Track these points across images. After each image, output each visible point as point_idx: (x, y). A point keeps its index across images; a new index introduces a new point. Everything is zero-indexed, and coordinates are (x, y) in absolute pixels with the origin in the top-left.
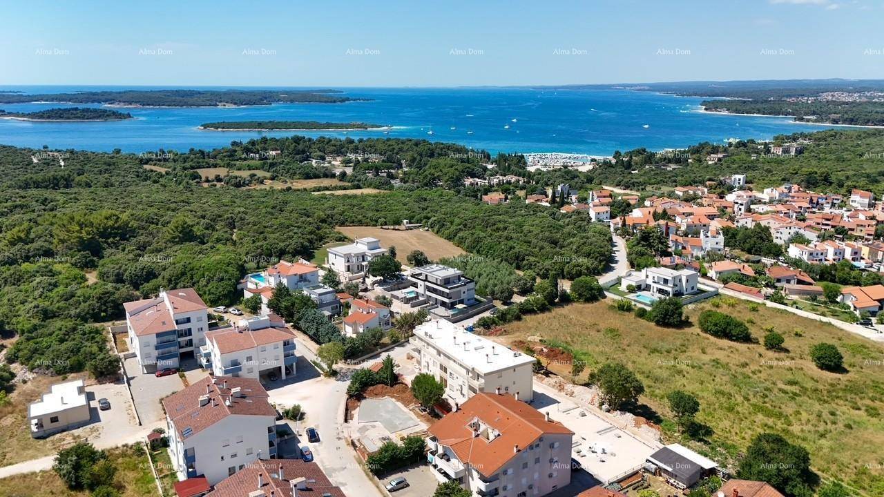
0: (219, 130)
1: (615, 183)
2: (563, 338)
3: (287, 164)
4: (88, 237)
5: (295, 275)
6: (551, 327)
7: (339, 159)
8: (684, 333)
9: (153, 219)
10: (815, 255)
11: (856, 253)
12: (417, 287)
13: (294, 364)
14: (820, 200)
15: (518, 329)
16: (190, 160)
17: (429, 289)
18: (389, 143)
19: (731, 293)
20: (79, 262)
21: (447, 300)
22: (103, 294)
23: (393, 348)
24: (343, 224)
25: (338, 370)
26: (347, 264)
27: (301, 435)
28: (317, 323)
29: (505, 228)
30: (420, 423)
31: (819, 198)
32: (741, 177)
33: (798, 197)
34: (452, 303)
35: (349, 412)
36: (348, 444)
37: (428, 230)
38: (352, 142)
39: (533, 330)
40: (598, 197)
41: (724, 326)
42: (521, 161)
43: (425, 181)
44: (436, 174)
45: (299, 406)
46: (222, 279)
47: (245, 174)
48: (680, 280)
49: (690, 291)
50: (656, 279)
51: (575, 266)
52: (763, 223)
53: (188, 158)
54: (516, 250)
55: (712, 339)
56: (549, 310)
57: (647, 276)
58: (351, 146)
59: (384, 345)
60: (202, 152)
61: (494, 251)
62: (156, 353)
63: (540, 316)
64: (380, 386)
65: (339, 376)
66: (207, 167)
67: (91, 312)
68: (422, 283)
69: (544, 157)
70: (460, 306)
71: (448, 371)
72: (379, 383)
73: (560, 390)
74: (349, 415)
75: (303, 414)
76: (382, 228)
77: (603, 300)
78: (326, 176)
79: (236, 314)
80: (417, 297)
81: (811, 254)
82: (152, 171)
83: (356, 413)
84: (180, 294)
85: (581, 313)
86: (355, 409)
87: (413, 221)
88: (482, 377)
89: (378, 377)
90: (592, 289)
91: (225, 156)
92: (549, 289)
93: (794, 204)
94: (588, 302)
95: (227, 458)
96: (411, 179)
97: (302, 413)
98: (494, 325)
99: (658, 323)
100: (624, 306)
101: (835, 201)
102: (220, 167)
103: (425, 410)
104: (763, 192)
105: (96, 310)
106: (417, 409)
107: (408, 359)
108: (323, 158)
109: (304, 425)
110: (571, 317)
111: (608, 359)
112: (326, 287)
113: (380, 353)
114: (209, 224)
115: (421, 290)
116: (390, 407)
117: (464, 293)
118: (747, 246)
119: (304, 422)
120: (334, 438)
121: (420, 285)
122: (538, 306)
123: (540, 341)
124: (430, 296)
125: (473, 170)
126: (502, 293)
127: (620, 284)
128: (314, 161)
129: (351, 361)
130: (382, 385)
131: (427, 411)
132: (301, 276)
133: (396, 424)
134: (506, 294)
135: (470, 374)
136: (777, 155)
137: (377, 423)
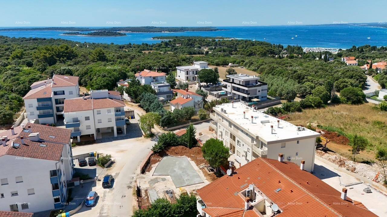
0: (159, 39)
2: (337, 126)
4: (49, 56)
5: (150, 77)
6: (326, 118)
7: (207, 48)
12: (227, 88)
13: (125, 126)
15: (299, 117)
17: (234, 88)
20: (41, 69)
21: (246, 96)
23: (201, 123)
25: (155, 133)
26: (186, 76)
28: (150, 102)
30: (205, 181)
34: (249, 98)
35: (149, 165)
36: (134, 193)
37: (244, 67)
38: (215, 41)
39: (311, 119)
40: (347, 60)
42: (300, 49)
43: (247, 54)
46: (105, 76)
51: (342, 82)
56: (323, 107)
58: (214, 43)
59: (195, 120)
60: (147, 45)
61: (283, 75)
62: (38, 112)
63: (317, 111)
65: (154, 138)
70: (255, 100)
71: (237, 139)
72: (183, 145)
73: (340, 165)
74: (147, 167)
75: (113, 163)
76: (216, 66)
77: (366, 104)
78: (199, 53)
80: (226, 94)
83: (154, 167)
84: (65, 77)
85: (349, 110)
86: (155, 163)
87: (235, 63)
88: (265, 145)
89: (180, 140)
90: (358, 95)
91: (156, 46)
92: (325, 92)
94: (355, 104)
98: (280, 113)
103: (212, 170)
105: (27, 89)
106: (206, 169)
107: (210, 130)
108: (200, 48)
109: (106, 172)
111: (381, 143)
112: (165, 83)
115: (229, 89)
116: (184, 165)
117: (259, 91)
119: (110, 170)
120: (126, 186)
121: (229, 86)
122: (315, 103)
123: (318, 126)
124: (235, 94)
125: (274, 51)
126: (287, 94)
127: (378, 96)
128: (196, 49)
129: (168, 128)
130: (182, 146)
131: (214, 171)
132: (154, 78)
133: (184, 180)
134: (291, 95)
135: (255, 142)
137: (168, 177)
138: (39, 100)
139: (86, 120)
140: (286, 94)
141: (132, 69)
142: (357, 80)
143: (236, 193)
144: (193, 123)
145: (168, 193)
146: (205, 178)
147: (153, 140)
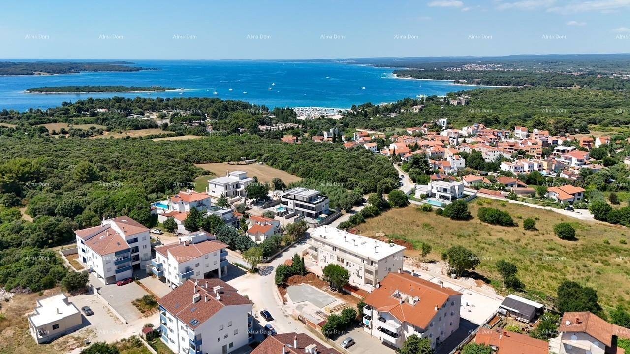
0: (43, 93)
1: (364, 127)
2: (398, 232)
3: (117, 119)
4: (11, 181)
5: (195, 201)
6: (387, 226)
7: (154, 114)
8: (472, 224)
9: (53, 165)
10: (518, 168)
11: (540, 166)
12: (287, 205)
13: (226, 266)
14: (498, 134)
15: (366, 229)
16: (32, 117)
17: (297, 205)
18: (191, 101)
19: (484, 196)
20: (7, 202)
21: (313, 212)
22: (49, 226)
24: (199, 162)
26: (226, 191)
27: (257, 317)
28: (231, 235)
29: (320, 160)
30: (336, 299)
31: (497, 132)
32: (445, 120)
33: (486, 132)
34: (316, 214)
35: (282, 297)
36: (296, 319)
37: (262, 164)
38: (162, 101)
40: (360, 137)
43: (232, 129)
44: (240, 124)
47: (85, 128)
48: (454, 189)
49: (460, 196)
50: (439, 189)
52: (477, 150)
53: (30, 116)
54: (340, 175)
55: (490, 226)
56: (380, 214)
57: (432, 188)
58: (162, 104)
59: (283, 247)
61: (323, 176)
62: (115, 268)
63: (376, 219)
64: (297, 276)
65: (261, 273)
66: (49, 123)
67: (40, 240)
68: (292, 201)
69: (304, 110)
70: (323, 216)
71: (345, 261)
72: (296, 274)
73: (418, 267)
74: (284, 298)
76: (229, 164)
77: (410, 205)
78: (151, 127)
79: (158, 233)
81: (516, 168)
82: (4, 127)
83: (287, 296)
84: (123, 221)
85: (400, 214)
86: (285, 294)
87: (249, 158)
88: (375, 263)
89: (293, 270)
90: (402, 198)
91: (61, 114)
92: (378, 200)
93: (486, 136)
94: (402, 207)
95: (222, 338)
96: (221, 127)
98: (350, 227)
99: (453, 218)
100: (427, 209)
101: (507, 134)
102: (59, 122)
103: (335, 290)
104: (462, 129)
105: (45, 239)
106: (329, 290)
108: (142, 114)
110: (396, 218)
111: (434, 244)
112: (224, 209)
113: (281, 253)
114: (102, 166)
116: (309, 290)
117: (323, 206)
118: (475, 164)
120: (283, 316)
121: (290, 203)
122: (374, 212)
123: (386, 235)
124: (298, 210)
125: (264, 120)
126: (346, 205)
127: (415, 194)
128: (135, 116)
131: (337, 291)
132: (199, 202)
133: (320, 302)
135: (365, 262)
136: (454, 106)
137: (306, 303)
138: (117, 253)
139: (196, 267)
142: (393, 177)
143: (389, 297)
144: (282, 251)
145: (319, 313)
146: (334, 297)
147: (261, 275)
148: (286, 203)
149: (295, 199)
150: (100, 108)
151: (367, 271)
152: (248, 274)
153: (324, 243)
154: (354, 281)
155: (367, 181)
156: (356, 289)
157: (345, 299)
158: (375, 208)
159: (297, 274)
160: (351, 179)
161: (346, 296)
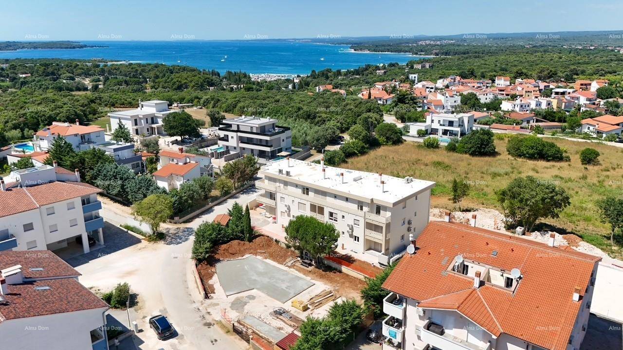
5: (76, 135)
7: (87, 79)
8: (502, 160)
10: (524, 107)
11: (549, 104)
12: (227, 141)
13: (101, 230)
17: (242, 140)
18: (131, 67)
19: (499, 132)
21: (267, 149)
25: (164, 232)
26: (135, 127)
27: (141, 331)
30: (314, 281)
31: (478, 83)
32: (416, 75)
33: (466, 82)
34: (272, 152)
35: (206, 283)
36: (228, 332)
37: (201, 108)
38: (98, 66)
41: (540, 148)
42: (245, 76)
44: (183, 82)
45: (125, 285)
48: (463, 121)
50: (442, 123)
54: (305, 110)
57: (432, 121)
58: (97, 69)
59: (215, 198)
64: (236, 242)
65: (169, 239)
68: (234, 134)
70: (283, 153)
71: (326, 212)
72: (235, 239)
74: (207, 286)
75: (134, 297)
77: (405, 143)
80: (228, 151)
81: (522, 106)
83: (215, 281)
86: (211, 277)
87: (182, 102)
89: (230, 231)
90: (396, 133)
92: (364, 133)
93: (469, 84)
94: (396, 145)
96: (161, 86)
97: (131, 295)
99: (473, 154)
100: (432, 145)
101: (488, 85)
103: (310, 265)
106: (298, 264)
107: (252, 209)
108: (73, 79)
109: (141, 314)
110: (391, 157)
112: (120, 143)
113: (211, 207)
116: (261, 267)
117: (283, 140)
119: (140, 309)
120: (200, 325)
121: (232, 137)
122: (359, 149)
124: (244, 149)
126: (318, 140)
127: (409, 132)
128: (64, 81)
129: (180, 219)
130: (236, 241)
131: (313, 265)
132: (83, 137)
133: (282, 289)
134: (323, 141)
135: (365, 209)
136: (419, 69)
137: (254, 292)
139: (25, 231)
140: (315, 142)
141: (13, 125)
143: (443, 273)
144: (214, 203)
145: (281, 314)
146: (308, 278)
147: (170, 243)
148: (226, 139)
149: (238, 131)
150: (23, 74)
151: (370, 226)
152: (144, 243)
153: (286, 183)
154: (345, 246)
155: (342, 116)
156: (348, 260)
157: (331, 280)
158: (361, 144)
159: (237, 238)
160: (320, 115)
161: (331, 274)
